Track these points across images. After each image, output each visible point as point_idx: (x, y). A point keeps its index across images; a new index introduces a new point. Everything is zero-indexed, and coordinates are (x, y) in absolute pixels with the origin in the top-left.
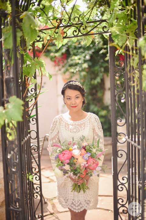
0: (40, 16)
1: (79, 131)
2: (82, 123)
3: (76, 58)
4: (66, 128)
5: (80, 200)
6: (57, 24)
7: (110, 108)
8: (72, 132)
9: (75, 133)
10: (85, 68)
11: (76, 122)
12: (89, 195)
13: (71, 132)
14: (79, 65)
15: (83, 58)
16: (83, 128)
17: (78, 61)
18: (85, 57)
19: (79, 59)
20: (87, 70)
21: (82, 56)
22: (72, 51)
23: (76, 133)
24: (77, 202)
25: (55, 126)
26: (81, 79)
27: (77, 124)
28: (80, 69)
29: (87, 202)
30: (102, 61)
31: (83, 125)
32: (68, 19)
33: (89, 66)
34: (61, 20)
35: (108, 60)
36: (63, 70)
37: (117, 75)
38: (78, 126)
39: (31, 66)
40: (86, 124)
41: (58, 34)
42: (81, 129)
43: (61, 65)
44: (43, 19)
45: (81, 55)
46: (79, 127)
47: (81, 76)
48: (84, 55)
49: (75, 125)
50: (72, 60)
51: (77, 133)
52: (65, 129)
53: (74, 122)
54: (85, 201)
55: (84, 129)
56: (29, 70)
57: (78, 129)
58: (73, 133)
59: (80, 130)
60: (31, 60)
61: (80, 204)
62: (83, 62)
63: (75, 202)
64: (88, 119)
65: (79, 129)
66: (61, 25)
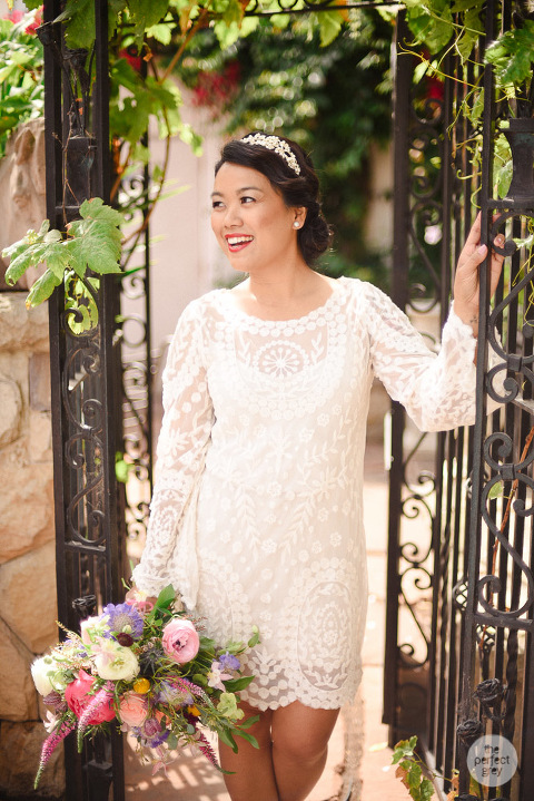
1: (300, 367)
2: (311, 327)
3: (275, 79)
4: (242, 355)
5: (278, 663)
7: (388, 262)
8: (268, 370)
9: (281, 376)
10: (306, 119)
11: (285, 323)
12: (324, 645)
13: (262, 370)
14: (284, 107)
15: (298, 83)
16: (320, 351)
17: (279, 92)
18: (305, 78)
19: (287, 84)
20: (312, 124)
21: (294, 75)
22: (263, 51)
23: (285, 374)
24: (265, 671)
25: (187, 347)
27: (288, 333)
28: (291, 120)
29: (309, 672)
30: (364, 93)
31: (320, 336)
33: (320, 110)
35: (389, 93)
36: (227, 120)
37: (420, 144)
38: (293, 345)
40: (330, 331)
42: (310, 358)
43: (222, 101)
45: (291, 67)
46: (298, 347)
48: (301, 69)
49: (282, 337)
50: (259, 87)
51: (289, 374)
52: (238, 357)
53: (278, 323)
54: (304, 668)
55: (323, 356)
56: (128, 117)
57: (294, 356)
58: (274, 374)
59: (306, 362)
60: (136, 83)
61: (281, 676)
62: (300, 96)
63: (258, 667)
64: (337, 309)
65: (300, 358)
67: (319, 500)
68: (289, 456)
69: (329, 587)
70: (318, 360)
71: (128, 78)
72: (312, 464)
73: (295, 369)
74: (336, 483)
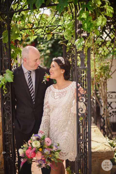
0: (20, 21)
1: (61, 98)
3: (42, 46)
6: (31, 26)
10: (48, 53)
11: (60, 90)
12: (63, 148)
14: (44, 51)
15: (46, 46)
16: (65, 95)
17: (43, 48)
18: (48, 45)
19: (44, 47)
20: (49, 54)
26: (45, 61)
27: (60, 92)
28: (45, 54)
32: (38, 24)
33: (51, 52)
34: (33, 24)
39: (14, 52)
40: (68, 92)
41: (31, 33)
44: (22, 23)
45: (45, 44)
46: (61, 94)
47: (45, 59)
48: (47, 44)
49: (59, 92)
50: (39, 47)
52: (51, 96)
56: (13, 55)
57: (60, 96)
60: (15, 48)
62: (47, 49)
65: (61, 96)
66: (33, 27)
67: (64, 121)
68: (58, 113)
69: (65, 137)
70: (64, 96)
71: (13, 47)
72: (62, 115)
73: (60, 98)
74: (67, 118)
